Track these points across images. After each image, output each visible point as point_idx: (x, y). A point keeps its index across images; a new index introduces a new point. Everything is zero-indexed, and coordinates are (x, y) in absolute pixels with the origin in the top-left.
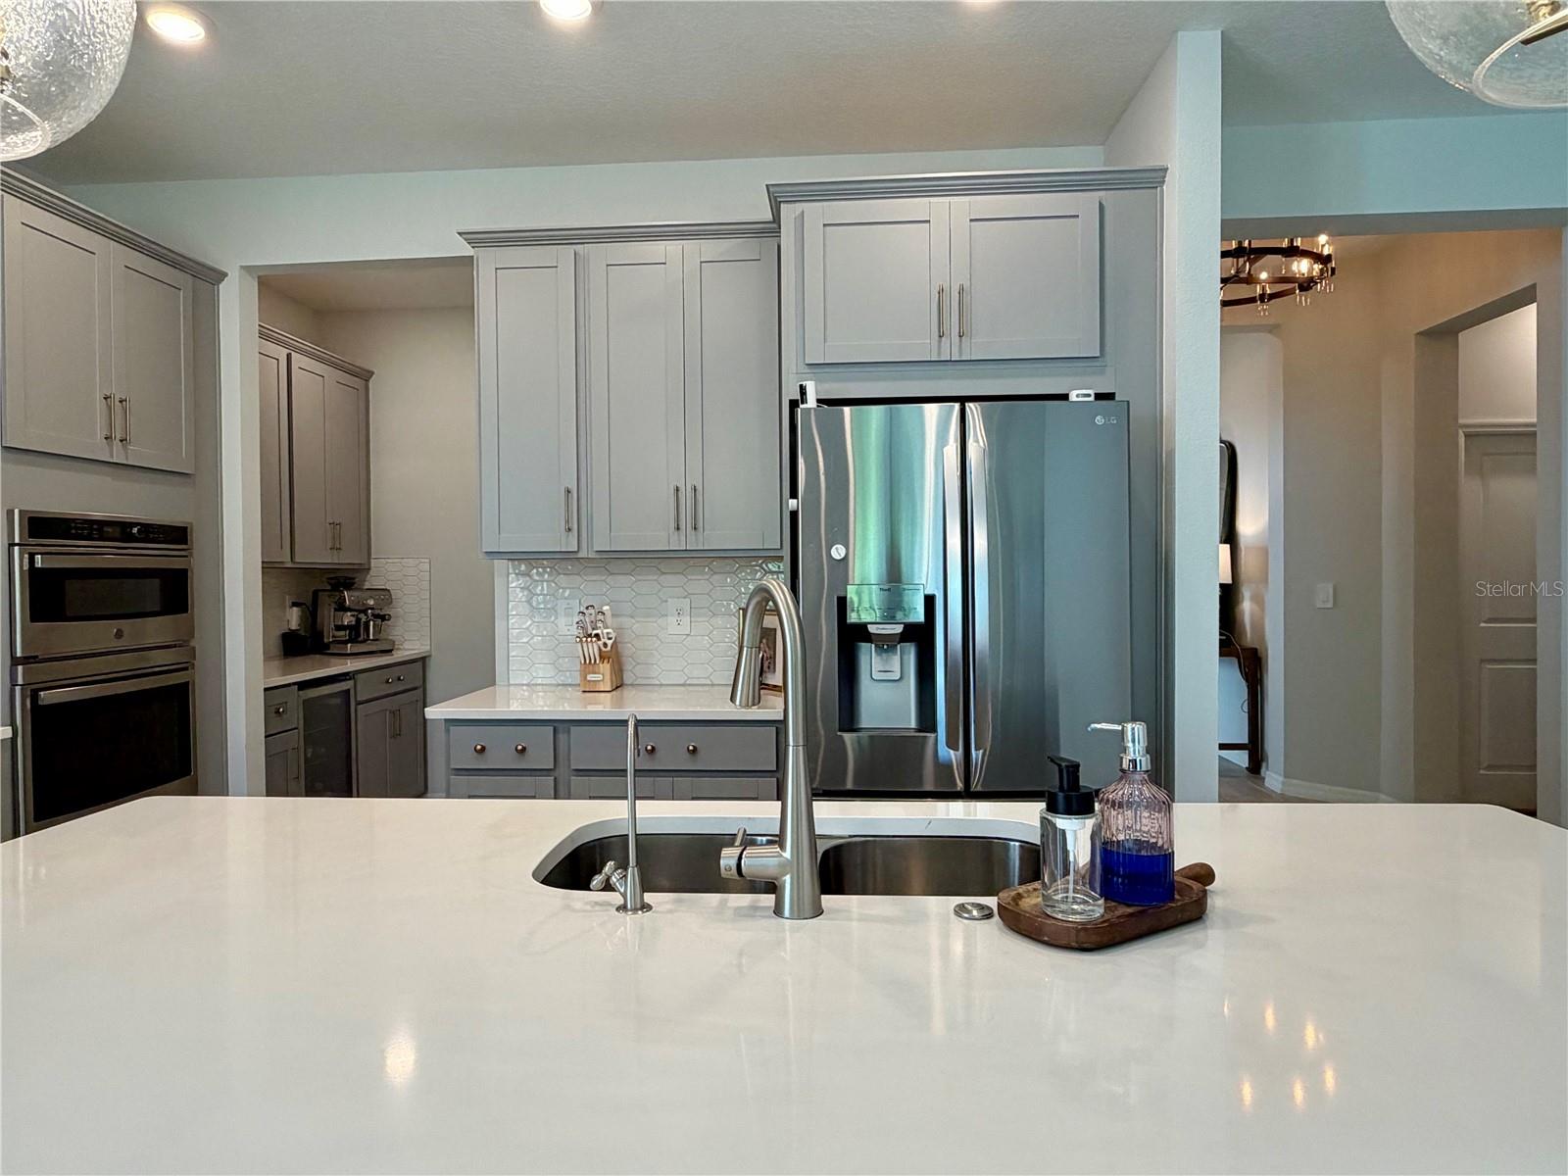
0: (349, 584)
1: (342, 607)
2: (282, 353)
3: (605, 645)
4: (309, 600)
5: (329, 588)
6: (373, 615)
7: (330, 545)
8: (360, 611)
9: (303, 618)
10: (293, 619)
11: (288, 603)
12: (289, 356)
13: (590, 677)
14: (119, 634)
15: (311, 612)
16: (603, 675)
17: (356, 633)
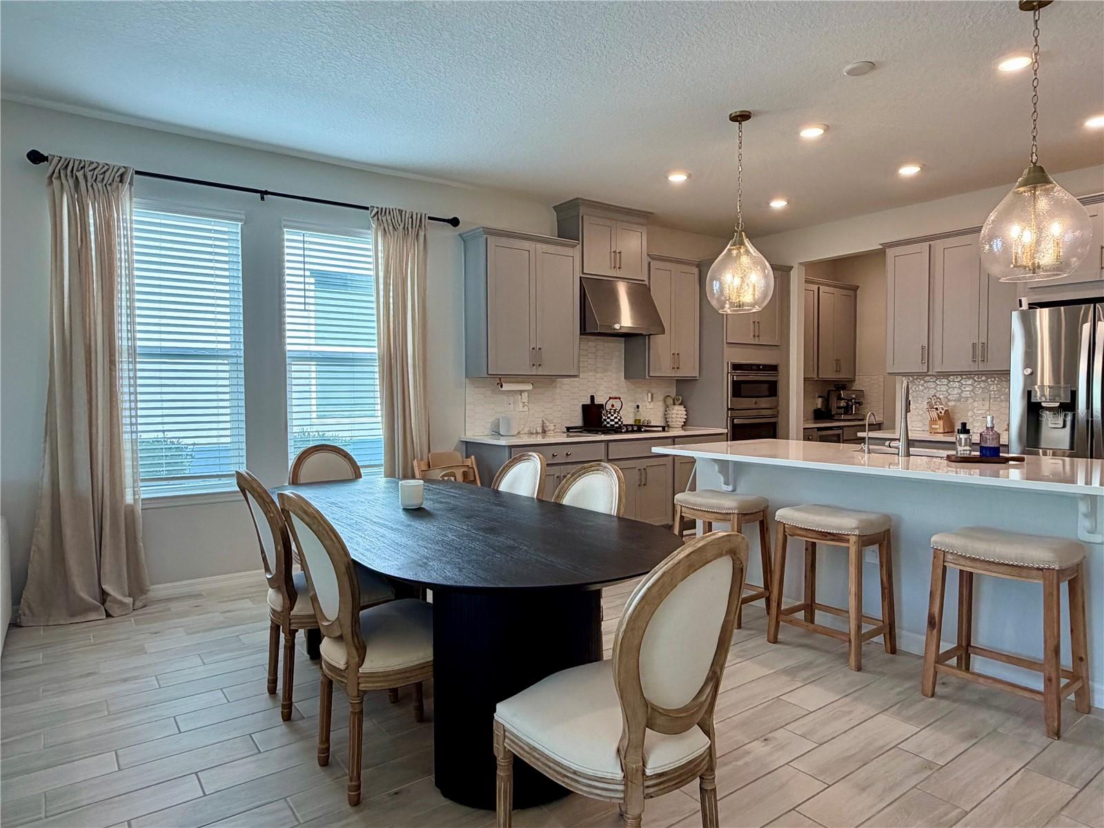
0: (844, 387)
1: (840, 398)
2: (815, 287)
3: (941, 413)
4: (826, 396)
5: (834, 389)
6: (855, 402)
7: (835, 369)
8: (849, 400)
9: (823, 402)
10: (819, 403)
11: (817, 396)
12: (819, 288)
13: (933, 426)
14: (756, 403)
15: (826, 401)
16: (939, 426)
17: (847, 409)
